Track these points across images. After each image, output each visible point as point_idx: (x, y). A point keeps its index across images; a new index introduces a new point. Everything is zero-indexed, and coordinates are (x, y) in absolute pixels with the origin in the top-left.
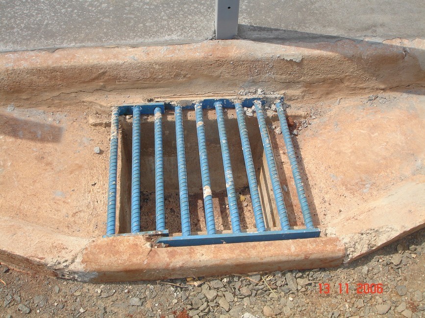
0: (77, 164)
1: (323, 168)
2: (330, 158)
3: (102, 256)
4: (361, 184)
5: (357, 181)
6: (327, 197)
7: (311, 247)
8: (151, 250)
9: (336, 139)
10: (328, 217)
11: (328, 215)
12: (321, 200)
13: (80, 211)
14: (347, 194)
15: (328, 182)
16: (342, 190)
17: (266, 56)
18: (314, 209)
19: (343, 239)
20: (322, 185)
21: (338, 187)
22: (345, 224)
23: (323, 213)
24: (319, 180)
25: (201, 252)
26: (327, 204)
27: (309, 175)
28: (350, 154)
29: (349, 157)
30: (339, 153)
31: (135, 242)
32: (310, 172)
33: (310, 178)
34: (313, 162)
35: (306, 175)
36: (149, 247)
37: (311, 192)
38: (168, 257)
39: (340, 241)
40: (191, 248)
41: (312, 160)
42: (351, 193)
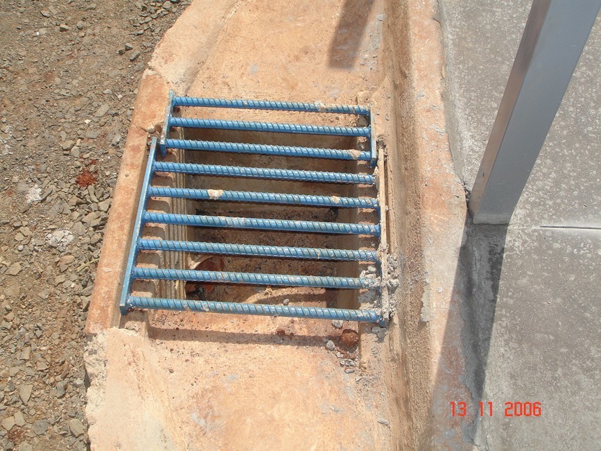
0: (297, 85)
1: (252, 367)
2: (268, 382)
3: (150, 90)
4: (208, 413)
5: (215, 409)
6: (200, 361)
7: (103, 291)
8: (146, 131)
9: (304, 401)
10: (167, 354)
11: (170, 354)
12: (197, 351)
13: (230, 89)
14: (197, 388)
15: (226, 368)
16: (205, 383)
17: (427, 262)
18: (184, 338)
19: (104, 334)
20: (221, 360)
21: (212, 379)
22: (127, 347)
23: (175, 348)
24: (232, 357)
25: (131, 175)
26: (188, 357)
27: (245, 346)
28: (269, 413)
29: (262, 410)
30: (275, 397)
31: (157, 116)
32: (249, 348)
33: (239, 346)
34: (267, 358)
35: (247, 342)
36: (149, 128)
37: (214, 341)
38: (134, 145)
39: (102, 329)
40: (138, 167)
41: (270, 356)
42: (197, 394)
